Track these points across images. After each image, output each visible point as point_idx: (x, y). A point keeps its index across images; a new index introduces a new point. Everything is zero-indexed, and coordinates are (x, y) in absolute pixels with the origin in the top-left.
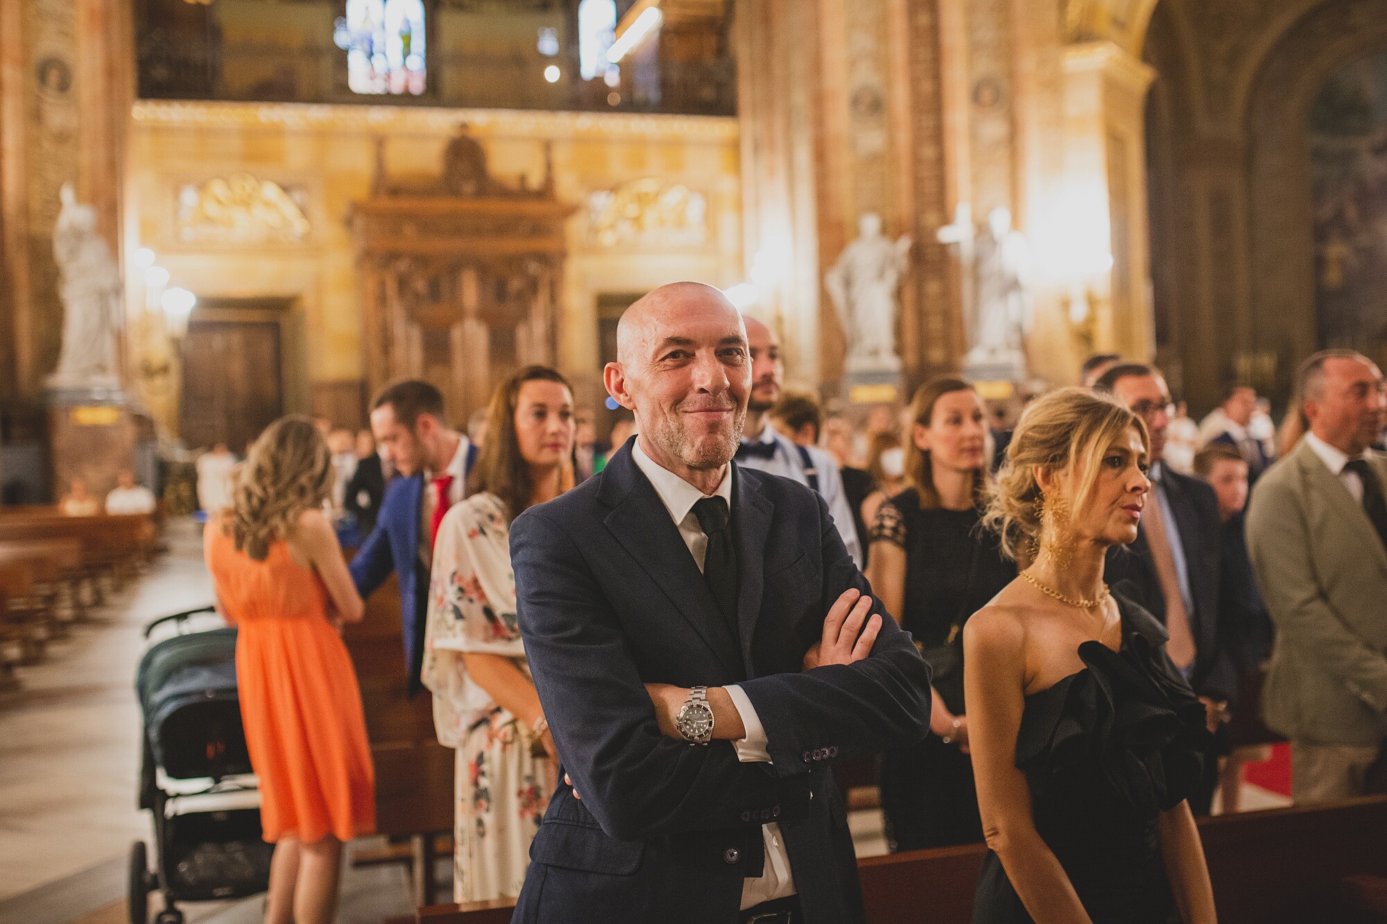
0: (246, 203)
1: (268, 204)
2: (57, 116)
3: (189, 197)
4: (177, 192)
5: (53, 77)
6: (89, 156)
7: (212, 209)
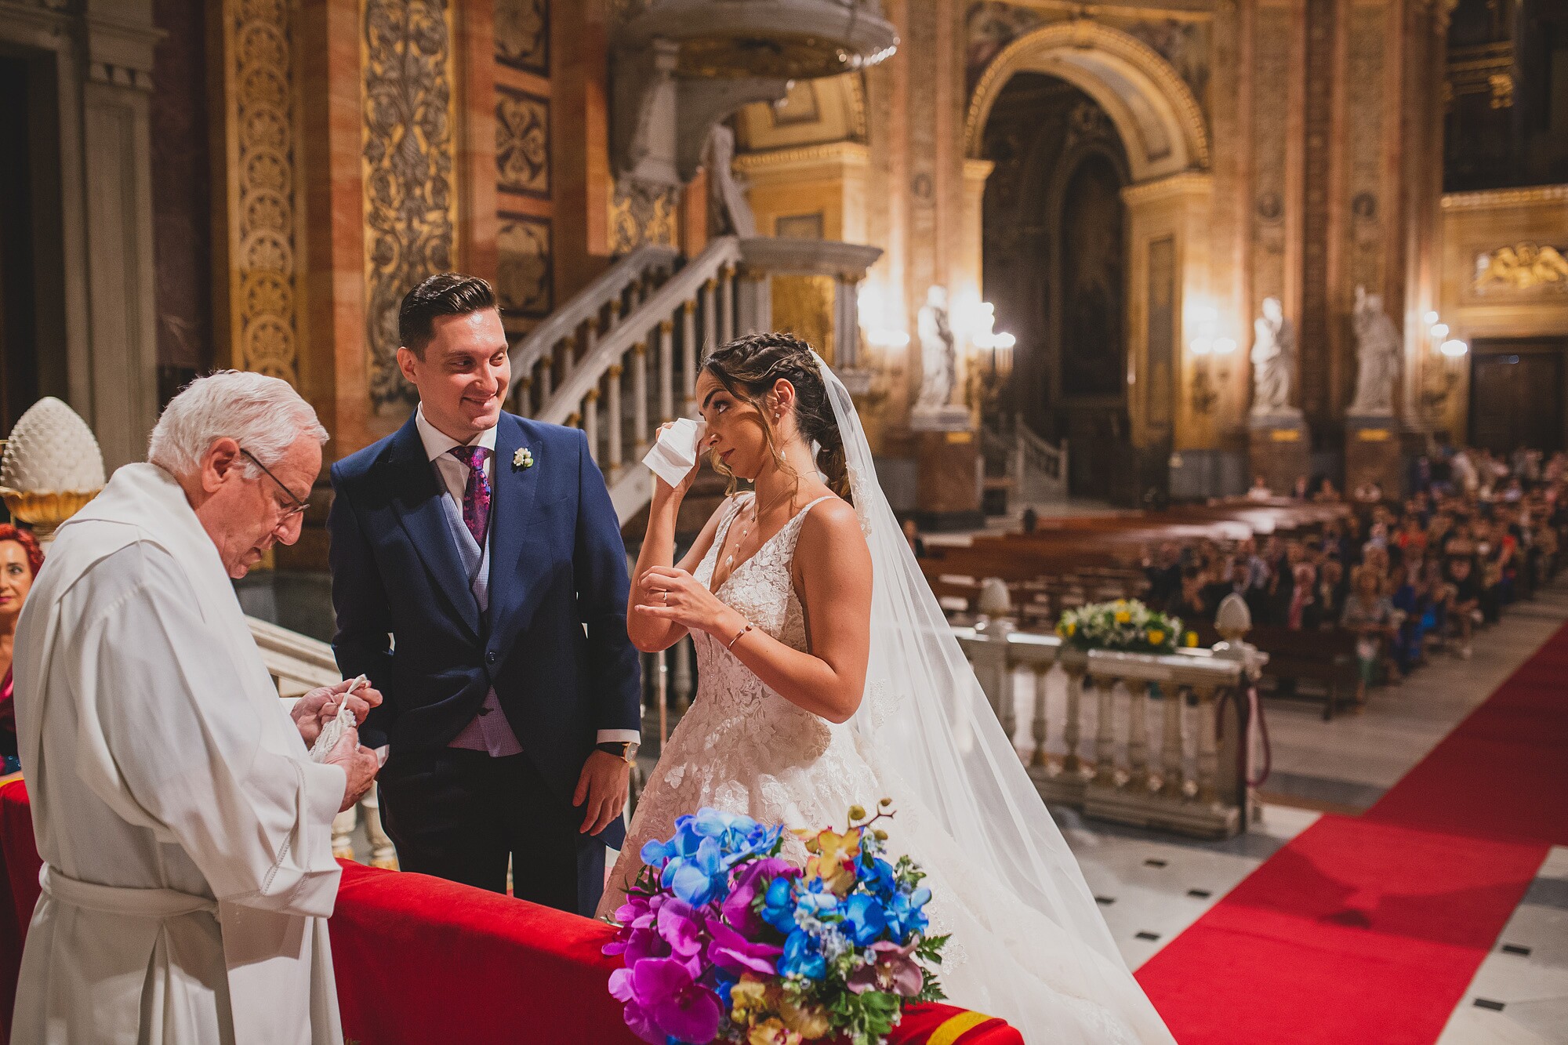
0: (1529, 265)
1: (1547, 265)
2: (1364, 234)
3: (1483, 262)
4: (1474, 260)
5: (1363, 207)
6: (1383, 259)
7: (1501, 271)
